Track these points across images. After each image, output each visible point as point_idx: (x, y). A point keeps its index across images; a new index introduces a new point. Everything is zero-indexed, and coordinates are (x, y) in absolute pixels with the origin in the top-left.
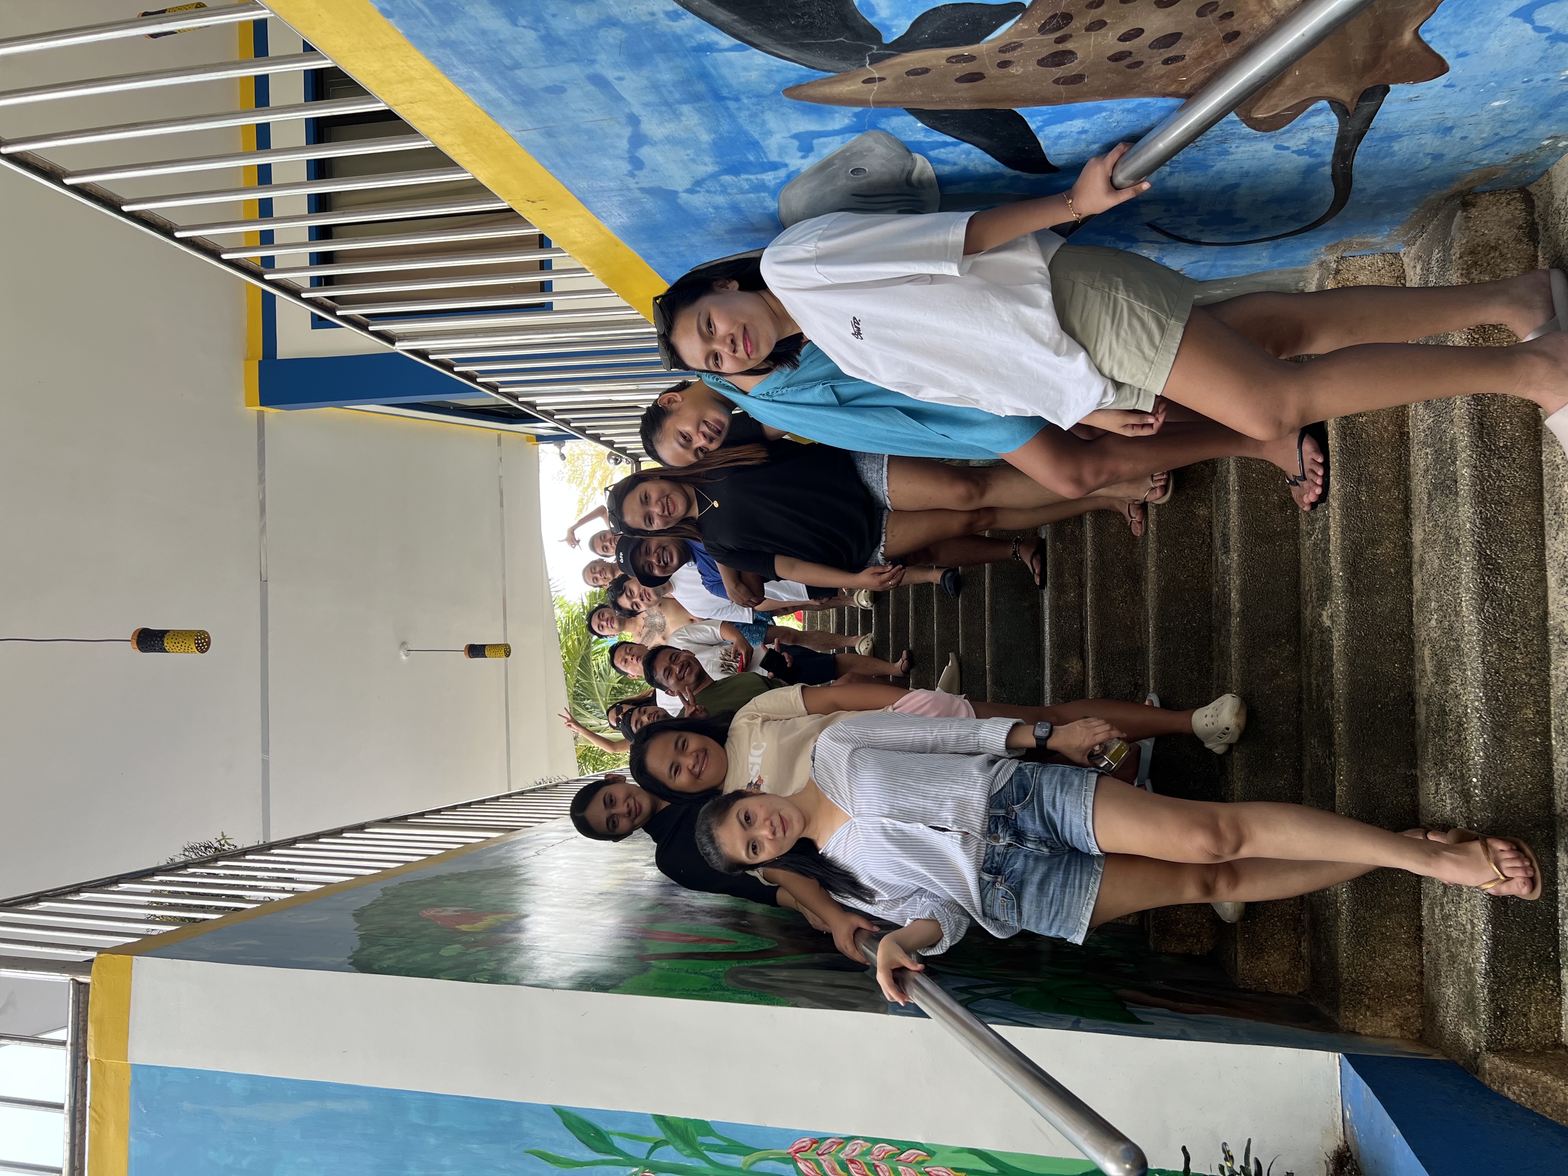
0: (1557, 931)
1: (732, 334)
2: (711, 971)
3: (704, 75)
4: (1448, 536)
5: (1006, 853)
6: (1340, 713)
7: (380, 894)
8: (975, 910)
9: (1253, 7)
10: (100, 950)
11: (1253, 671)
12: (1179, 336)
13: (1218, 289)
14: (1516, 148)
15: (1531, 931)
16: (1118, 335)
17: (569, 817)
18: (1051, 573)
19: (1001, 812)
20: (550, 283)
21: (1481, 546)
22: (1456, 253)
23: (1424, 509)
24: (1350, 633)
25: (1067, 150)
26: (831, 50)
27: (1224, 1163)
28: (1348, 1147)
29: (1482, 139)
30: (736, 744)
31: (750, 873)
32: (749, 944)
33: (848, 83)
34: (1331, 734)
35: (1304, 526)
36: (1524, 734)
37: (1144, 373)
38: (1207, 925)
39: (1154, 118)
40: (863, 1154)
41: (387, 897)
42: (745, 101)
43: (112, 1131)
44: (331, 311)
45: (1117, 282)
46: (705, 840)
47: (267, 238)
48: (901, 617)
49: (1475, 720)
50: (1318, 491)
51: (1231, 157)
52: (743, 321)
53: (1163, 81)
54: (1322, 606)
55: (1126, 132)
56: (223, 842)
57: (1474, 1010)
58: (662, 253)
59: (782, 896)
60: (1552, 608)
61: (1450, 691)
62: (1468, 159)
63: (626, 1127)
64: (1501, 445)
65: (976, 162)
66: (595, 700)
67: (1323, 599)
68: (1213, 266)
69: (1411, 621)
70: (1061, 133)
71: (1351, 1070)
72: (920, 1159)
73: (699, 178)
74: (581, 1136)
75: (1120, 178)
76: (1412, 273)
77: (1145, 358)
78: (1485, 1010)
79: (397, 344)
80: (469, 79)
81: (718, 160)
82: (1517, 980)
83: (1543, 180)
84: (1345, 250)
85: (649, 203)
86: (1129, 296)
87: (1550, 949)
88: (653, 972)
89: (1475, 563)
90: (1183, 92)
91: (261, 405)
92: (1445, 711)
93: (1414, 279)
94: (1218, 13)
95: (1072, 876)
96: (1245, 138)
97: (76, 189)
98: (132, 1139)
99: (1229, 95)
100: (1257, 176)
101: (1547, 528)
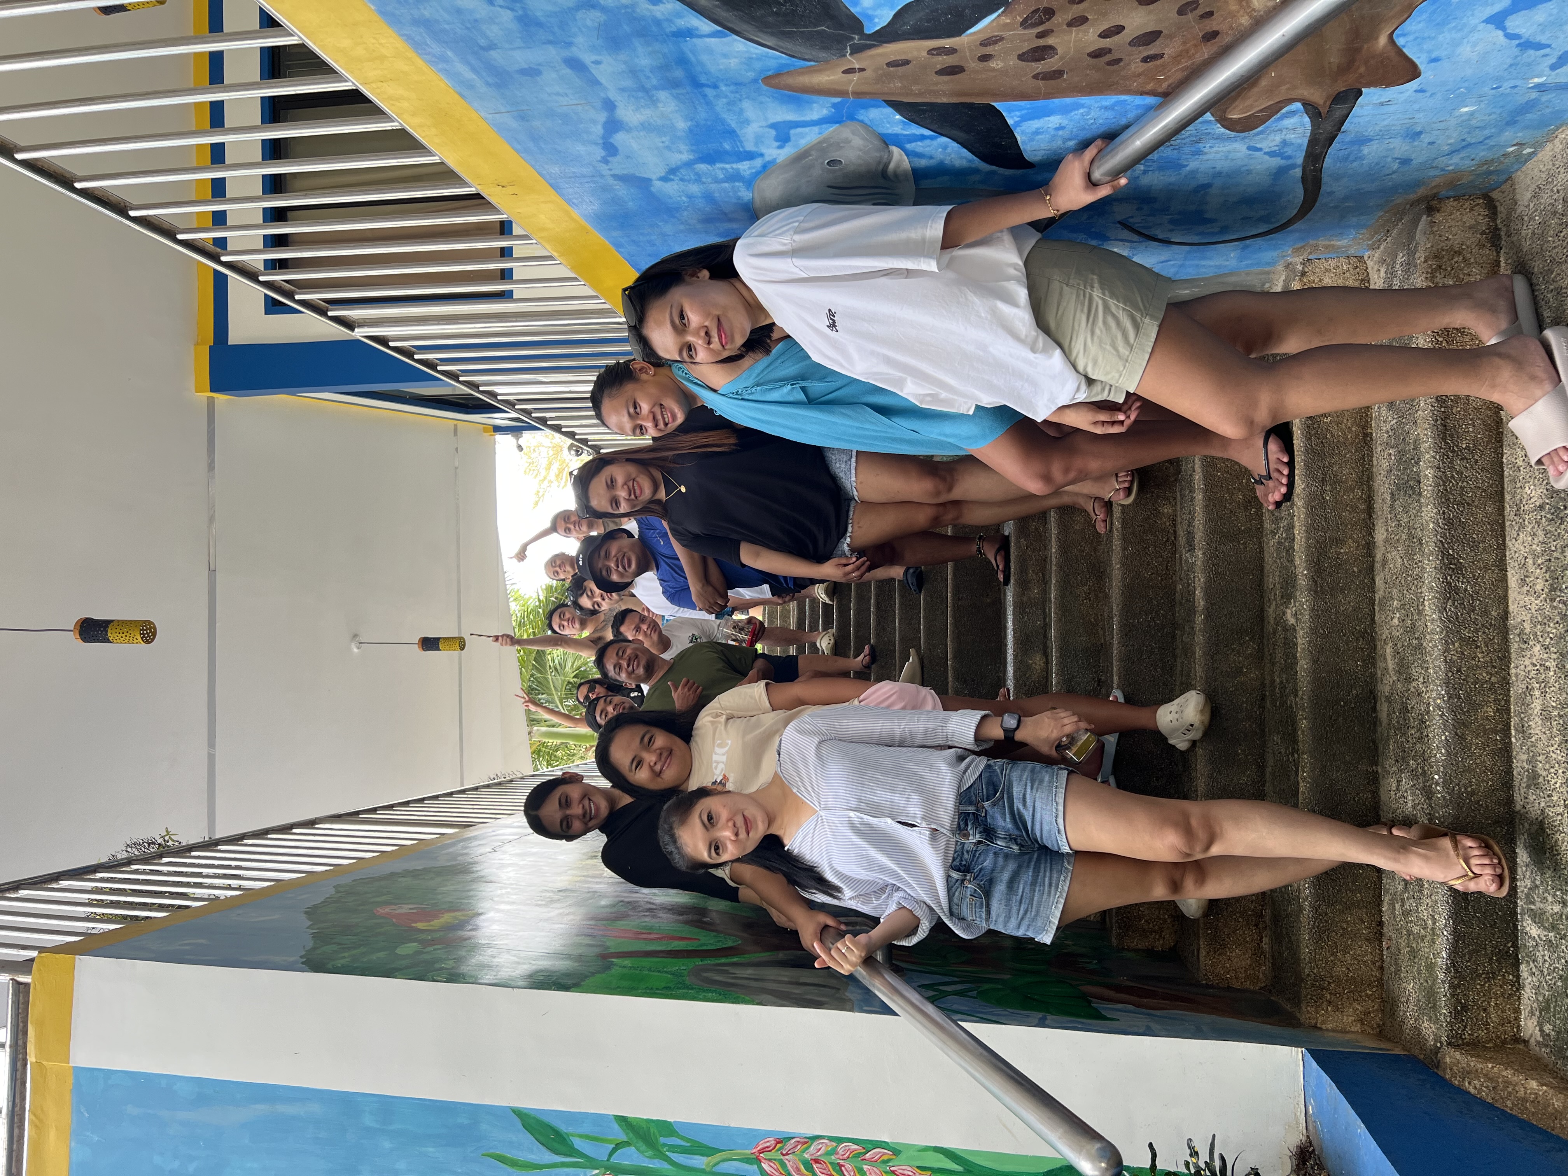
0: (1515, 927)
1: (706, 327)
2: (674, 969)
3: (682, 61)
4: (1411, 536)
5: (976, 851)
6: (1304, 710)
7: (332, 891)
8: (942, 909)
9: (1233, 7)
10: (41, 949)
11: (1217, 668)
12: (1154, 335)
13: (1186, 289)
14: (1482, 154)
15: (1491, 926)
16: (1093, 333)
17: (523, 813)
18: (1015, 569)
19: (971, 809)
20: (511, 270)
21: (1443, 546)
22: (1420, 256)
23: (1386, 509)
24: (1314, 631)
25: (1043, 146)
26: (811, 39)
27: (1189, 1159)
28: (1310, 1142)
29: (1448, 145)
30: (699, 742)
31: (710, 870)
32: (712, 942)
33: (828, 73)
34: (1295, 731)
35: (1268, 525)
36: (1485, 730)
37: (1118, 371)
38: (1169, 921)
39: (1131, 116)
40: (828, 1153)
41: (339, 895)
42: (724, 88)
43: (52, 1135)
44: (290, 295)
45: (1092, 279)
46: (667, 838)
47: (219, 219)
48: (863, 612)
49: (1437, 718)
50: (1284, 490)
51: (1205, 157)
52: (717, 313)
53: (1141, 80)
54: (1286, 604)
55: (1102, 129)
56: (167, 838)
57: (1435, 1004)
58: (633, 241)
59: (745, 893)
60: (1512, 608)
61: (1412, 689)
62: (1434, 165)
63: (586, 1129)
64: (1464, 446)
65: (953, 156)
66: (550, 694)
67: (1288, 597)
68: (1181, 266)
69: (1373, 620)
70: (1038, 129)
71: (1314, 1064)
72: (885, 1158)
73: (674, 166)
74: (541, 1138)
75: (1097, 175)
76: (1376, 276)
77: (1119, 356)
78: (1446, 1005)
79: (356, 330)
80: (443, 59)
81: (694, 148)
82: (1477, 975)
83: (1506, 187)
84: (1311, 253)
85: (622, 190)
86: (1104, 294)
87: (1510, 945)
88: (615, 971)
89: (1438, 562)
90: (1160, 90)
91: (212, 391)
92: (1407, 708)
93: (1377, 281)
94: (1200, 11)
95: (1041, 874)
96: (1219, 138)
97: (27, 164)
98: (73, 1144)
99: (1207, 94)
100: (1228, 175)
101: (1508, 529)
